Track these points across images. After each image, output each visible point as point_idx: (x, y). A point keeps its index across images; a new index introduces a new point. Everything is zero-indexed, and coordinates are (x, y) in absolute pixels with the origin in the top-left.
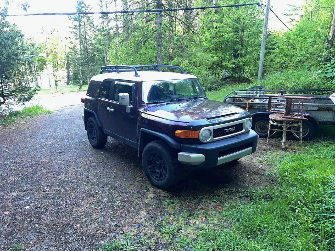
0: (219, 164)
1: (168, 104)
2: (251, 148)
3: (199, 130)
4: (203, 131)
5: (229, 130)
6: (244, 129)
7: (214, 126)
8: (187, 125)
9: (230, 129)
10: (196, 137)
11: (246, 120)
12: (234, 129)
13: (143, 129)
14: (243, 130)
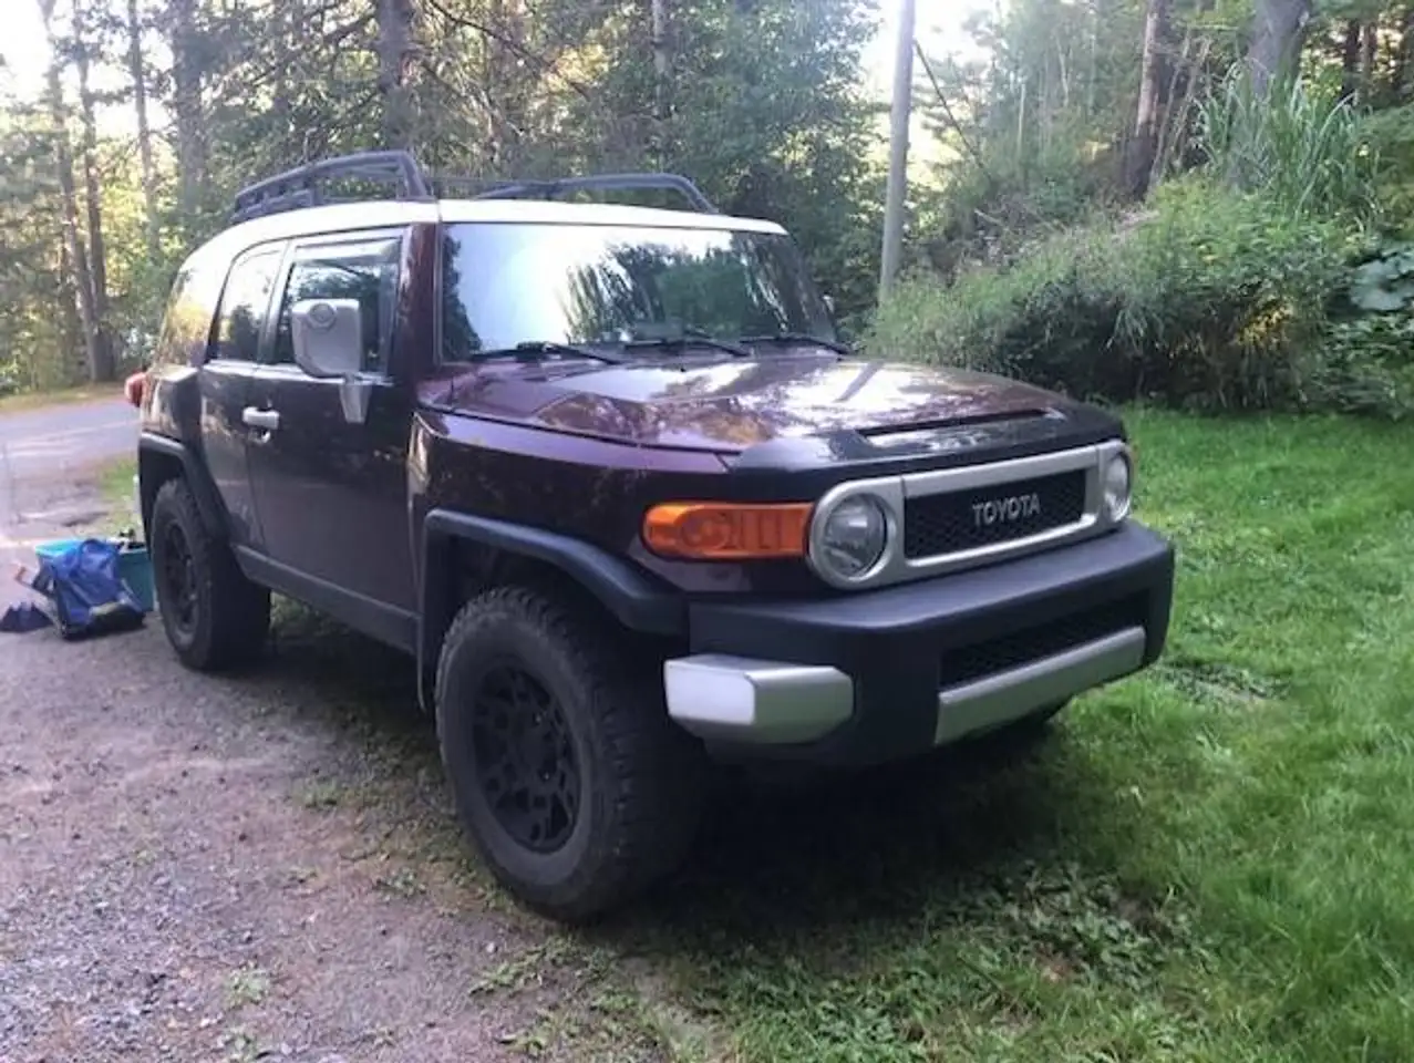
0: (943, 733)
1: (610, 363)
2: (1136, 632)
3: (806, 501)
4: (835, 510)
5: (1002, 510)
6: (1092, 511)
7: (908, 478)
8: (724, 470)
9: (1010, 507)
10: (792, 548)
11: (1106, 451)
12: (1035, 506)
13: (436, 518)
14: (1088, 520)
